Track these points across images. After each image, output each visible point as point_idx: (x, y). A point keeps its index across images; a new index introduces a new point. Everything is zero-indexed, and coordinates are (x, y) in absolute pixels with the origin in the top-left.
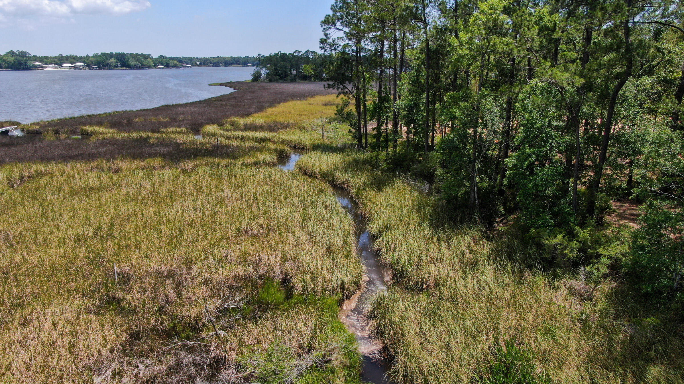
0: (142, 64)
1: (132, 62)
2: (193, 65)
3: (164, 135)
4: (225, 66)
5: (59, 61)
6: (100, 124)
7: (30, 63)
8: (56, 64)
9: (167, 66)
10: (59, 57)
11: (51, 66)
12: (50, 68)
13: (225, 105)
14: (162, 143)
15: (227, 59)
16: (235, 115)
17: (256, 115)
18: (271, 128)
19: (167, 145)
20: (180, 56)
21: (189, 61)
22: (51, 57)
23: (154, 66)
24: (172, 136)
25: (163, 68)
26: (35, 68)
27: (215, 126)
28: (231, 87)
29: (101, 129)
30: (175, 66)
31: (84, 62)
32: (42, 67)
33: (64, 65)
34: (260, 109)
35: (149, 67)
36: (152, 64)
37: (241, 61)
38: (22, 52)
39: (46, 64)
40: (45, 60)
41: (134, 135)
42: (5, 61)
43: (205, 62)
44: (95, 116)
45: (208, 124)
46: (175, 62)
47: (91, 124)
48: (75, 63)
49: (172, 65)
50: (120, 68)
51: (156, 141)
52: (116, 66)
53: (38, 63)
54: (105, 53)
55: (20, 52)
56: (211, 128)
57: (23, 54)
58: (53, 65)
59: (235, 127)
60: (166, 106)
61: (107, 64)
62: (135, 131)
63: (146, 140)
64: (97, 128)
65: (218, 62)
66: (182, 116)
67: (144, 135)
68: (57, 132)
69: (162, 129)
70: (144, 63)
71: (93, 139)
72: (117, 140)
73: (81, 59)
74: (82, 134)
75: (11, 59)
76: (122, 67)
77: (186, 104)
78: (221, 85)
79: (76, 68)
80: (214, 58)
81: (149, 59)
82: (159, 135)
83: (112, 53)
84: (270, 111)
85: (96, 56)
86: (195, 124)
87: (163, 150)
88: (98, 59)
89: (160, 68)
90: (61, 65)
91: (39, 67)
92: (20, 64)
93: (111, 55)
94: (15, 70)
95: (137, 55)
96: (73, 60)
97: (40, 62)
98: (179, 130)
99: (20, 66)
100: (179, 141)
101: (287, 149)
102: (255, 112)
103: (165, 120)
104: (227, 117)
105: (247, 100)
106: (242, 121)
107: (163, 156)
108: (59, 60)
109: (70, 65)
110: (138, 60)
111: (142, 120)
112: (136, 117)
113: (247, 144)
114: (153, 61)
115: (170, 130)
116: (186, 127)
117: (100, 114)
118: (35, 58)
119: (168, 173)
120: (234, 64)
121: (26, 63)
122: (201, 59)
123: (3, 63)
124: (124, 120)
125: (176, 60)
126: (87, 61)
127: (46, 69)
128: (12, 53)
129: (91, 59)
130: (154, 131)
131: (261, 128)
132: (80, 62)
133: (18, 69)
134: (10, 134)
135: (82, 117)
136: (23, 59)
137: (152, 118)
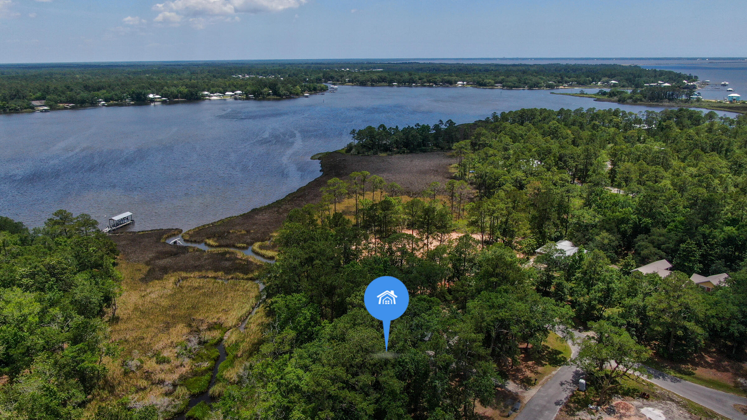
0: (291, 93)
1: (282, 91)
5: (223, 89)
7: (200, 93)
8: (220, 93)
11: (216, 94)
12: (215, 97)
21: (339, 78)
23: (302, 93)
26: (204, 98)
29: (212, 243)
31: (243, 91)
32: (209, 96)
33: (227, 93)
35: (297, 95)
36: (300, 91)
39: (212, 93)
42: (180, 92)
43: (353, 80)
48: (235, 91)
50: (271, 96)
52: (268, 95)
53: (206, 93)
58: (218, 94)
61: (261, 93)
69: (236, 244)
70: (293, 91)
73: (240, 87)
75: (185, 91)
76: (273, 95)
79: (235, 96)
81: (298, 86)
88: (254, 88)
90: (224, 94)
91: (207, 97)
92: (192, 95)
96: (234, 88)
97: (208, 91)
98: (243, 245)
99: (192, 97)
103: (244, 232)
109: (231, 93)
110: (287, 89)
114: (301, 87)
115: (239, 245)
116: (247, 243)
118: (204, 88)
121: (196, 94)
123: (180, 94)
126: (245, 90)
127: (213, 98)
129: (248, 88)
132: (240, 90)
136: (194, 91)
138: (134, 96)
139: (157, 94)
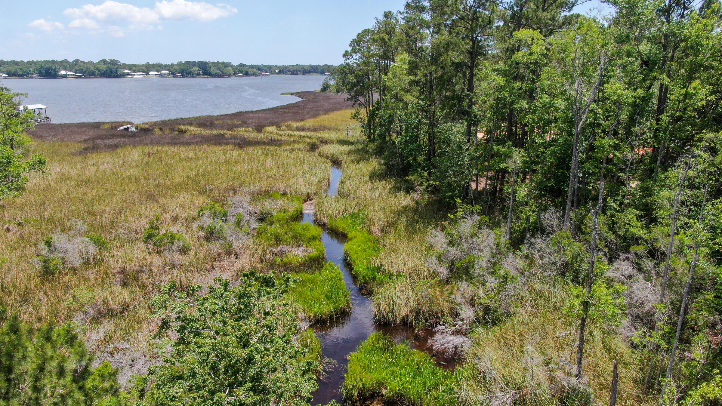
0: (223, 73)
1: (213, 70)
2: (271, 73)
3: (236, 132)
4: (303, 74)
5: (146, 69)
6: (191, 124)
7: (120, 71)
8: (143, 72)
9: (247, 74)
10: (146, 65)
11: (138, 73)
12: (138, 76)
13: (287, 113)
14: (234, 137)
15: (305, 67)
16: (291, 120)
17: (309, 120)
18: (315, 130)
19: (237, 139)
20: (260, 64)
21: (268, 69)
22: (139, 65)
23: (234, 74)
24: (241, 133)
25: (242, 76)
26: (124, 75)
27: (274, 128)
28: (299, 97)
29: (192, 128)
30: (254, 74)
31: (169, 70)
32: (131, 75)
33: (151, 73)
34: (315, 115)
35: (229, 76)
36: (232, 72)
37: (319, 70)
38: (114, 60)
39: (134, 72)
40: (134, 68)
41: (215, 132)
42: (97, 69)
43: (284, 70)
44: (187, 119)
45: (269, 126)
46: (255, 70)
47: (184, 125)
48: (161, 71)
49: (251, 73)
50: (202, 76)
51: (230, 136)
52: (198, 74)
53: (127, 71)
54: (188, 62)
55: (112, 61)
56: (270, 129)
57: (114, 63)
58: (141, 73)
59: (289, 128)
60: (240, 112)
61: (190, 72)
62: (216, 129)
63: (223, 136)
64: (189, 127)
65: (297, 71)
66: (251, 120)
67: (222, 132)
68: (161, 129)
69: (235, 129)
70: (225, 71)
71: (187, 134)
72: (204, 135)
73: (166, 67)
74: (179, 132)
75: (103, 67)
76: (204, 75)
77: (256, 111)
78: (292, 94)
79: (161, 76)
80: (293, 66)
81: (230, 68)
82: (233, 133)
83: (195, 62)
84: (322, 117)
85: (180, 64)
86: (259, 126)
87: (234, 141)
88: (182, 67)
89: (239, 76)
90: (147, 73)
91: (128, 74)
92: (111, 72)
93: (194, 64)
94: (107, 78)
95: (218, 63)
96: (159, 68)
97: (129, 70)
98: (247, 129)
99: (111, 73)
100: (246, 137)
101: (318, 143)
102: (309, 118)
103: (238, 123)
104: (286, 121)
105: (308, 108)
106: (295, 125)
107: (235, 145)
108: (146, 67)
109: (156, 73)
110: (219, 69)
111: (221, 122)
112: (217, 120)
113: (292, 139)
114: (233, 69)
115: (240, 129)
116: (252, 128)
117: (190, 118)
118: (125, 66)
119: (235, 153)
120: (312, 72)
121: (116, 70)
122: (280, 67)
123: (97, 71)
124: (208, 122)
125: (255, 68)
126: (172, 70)
127: (135, 77)
128: (104, 61)
129: (175, 67)
130: (229, 130)
131: (309, 129)
132: (165, 70)
133: (109, 77)
134: (130, 130)
135: (177, 120)
136: (114, 68)
137: (228, 121)
138: (43, 71)
139: (70, 71)
